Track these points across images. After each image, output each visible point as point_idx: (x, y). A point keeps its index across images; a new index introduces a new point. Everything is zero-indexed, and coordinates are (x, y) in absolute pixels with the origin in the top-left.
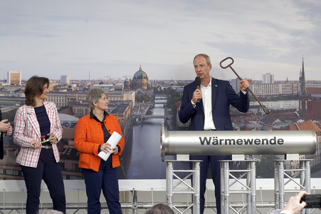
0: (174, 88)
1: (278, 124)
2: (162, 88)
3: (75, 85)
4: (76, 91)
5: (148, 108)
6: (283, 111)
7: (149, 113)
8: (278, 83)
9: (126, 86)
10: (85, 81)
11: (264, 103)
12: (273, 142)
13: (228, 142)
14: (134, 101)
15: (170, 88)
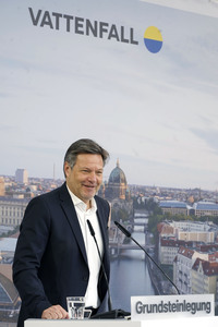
0: (156, 199)
2: (143, 199)
3: (34, 188)
7: (128, 240)
9: (100, 193)
10: (48, 181)
15: (152, 200)
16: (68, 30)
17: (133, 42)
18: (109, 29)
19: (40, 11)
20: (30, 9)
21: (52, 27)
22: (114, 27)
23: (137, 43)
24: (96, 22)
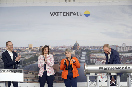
0: (89, 49)
1: (128, 62)
2: (85, 49)
3: (53, 49)
4: (53, 51)
5: (79, 56)
6: (130, 57)
7: (80, 58)
8: (127, 47)
9: (71, 49)
10: (56, 47)
11: (123, 54)
12: (126, 68)
13: (109, 68)
14: (74, 54)
15: (87, 49)
16: (61, 15)
17: (80, 15)
18: (73, 13)
19: (53, 13)
20: (50, 13)
21: (56, 15)
22: (74, 13)
23: (82, 15)
24: (69, 13)
